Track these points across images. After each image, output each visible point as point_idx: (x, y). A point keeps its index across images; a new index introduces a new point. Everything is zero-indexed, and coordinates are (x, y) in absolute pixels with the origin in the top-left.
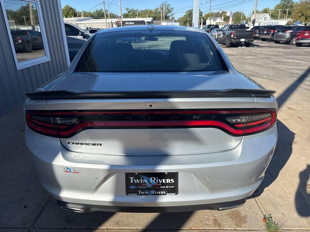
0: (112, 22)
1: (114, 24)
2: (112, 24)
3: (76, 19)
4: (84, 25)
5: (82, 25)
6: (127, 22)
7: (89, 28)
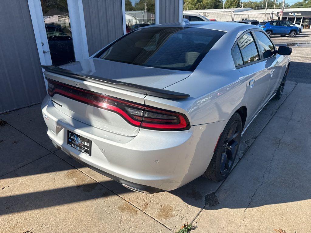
0: (273, 13)
1: (275, 15)
2: (273, 15)
3: (234, 11)
4: (240, 16)
5: (238, 16)
6: (291, 12)
7: (245, 20)
